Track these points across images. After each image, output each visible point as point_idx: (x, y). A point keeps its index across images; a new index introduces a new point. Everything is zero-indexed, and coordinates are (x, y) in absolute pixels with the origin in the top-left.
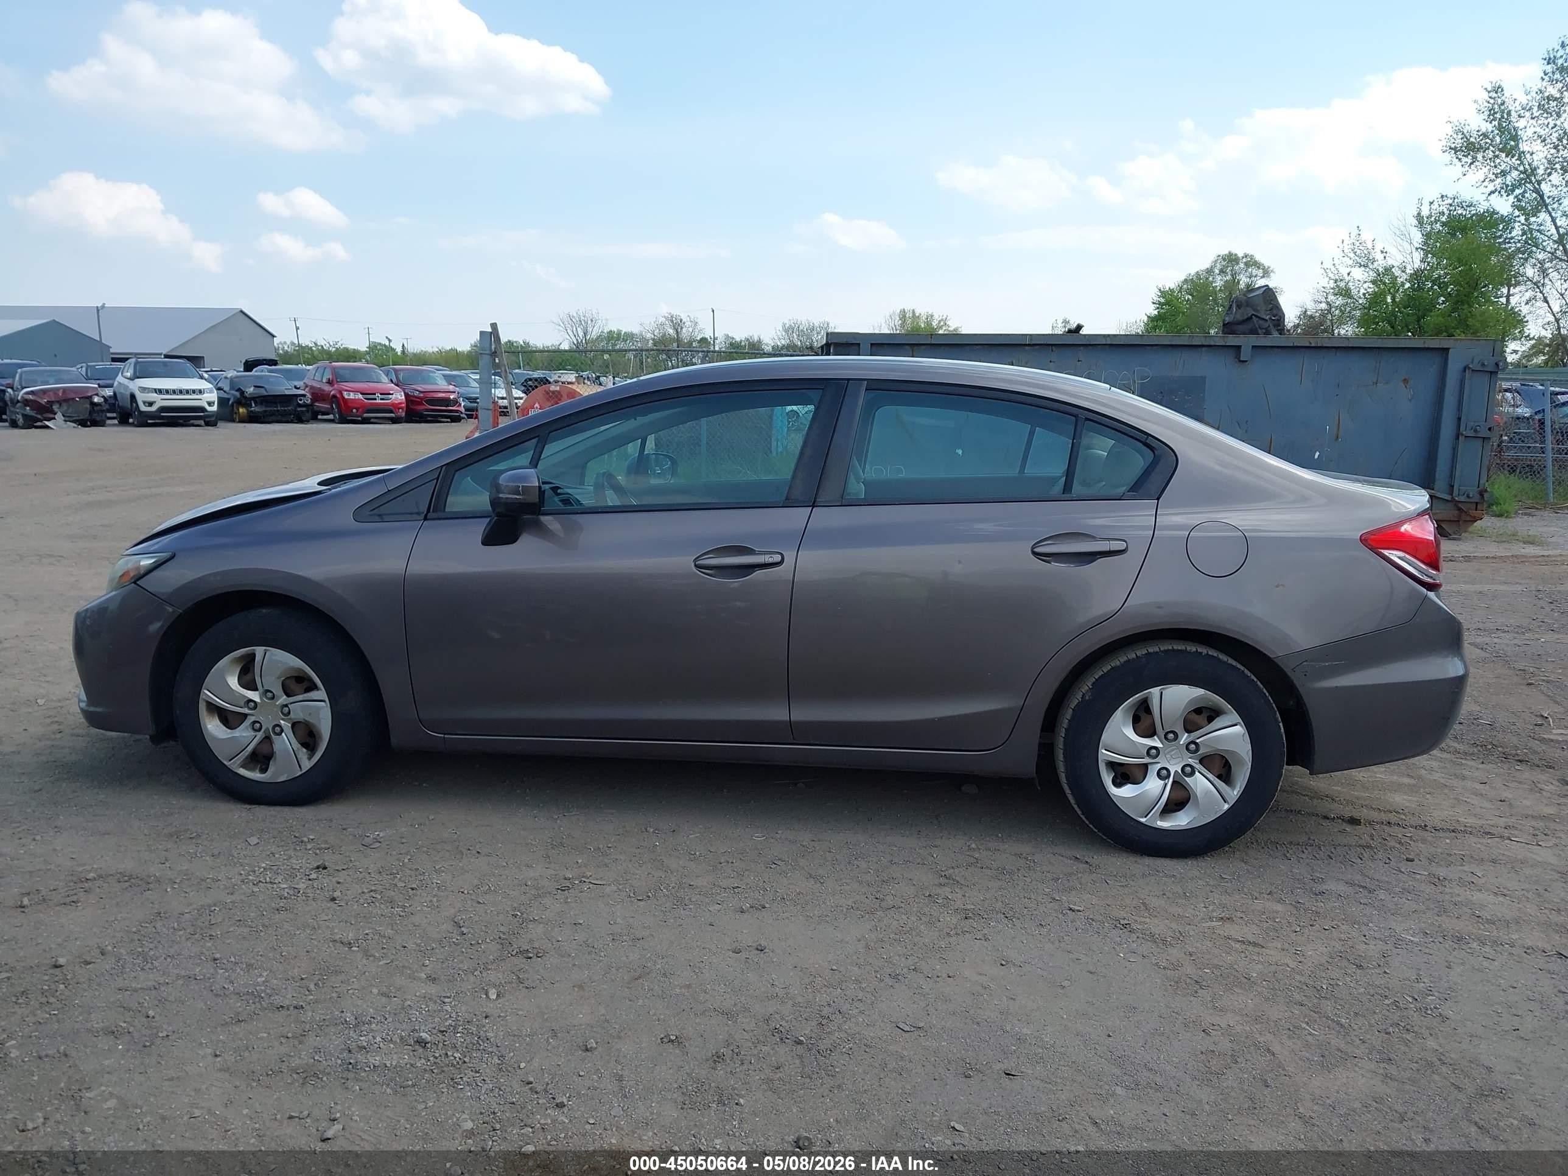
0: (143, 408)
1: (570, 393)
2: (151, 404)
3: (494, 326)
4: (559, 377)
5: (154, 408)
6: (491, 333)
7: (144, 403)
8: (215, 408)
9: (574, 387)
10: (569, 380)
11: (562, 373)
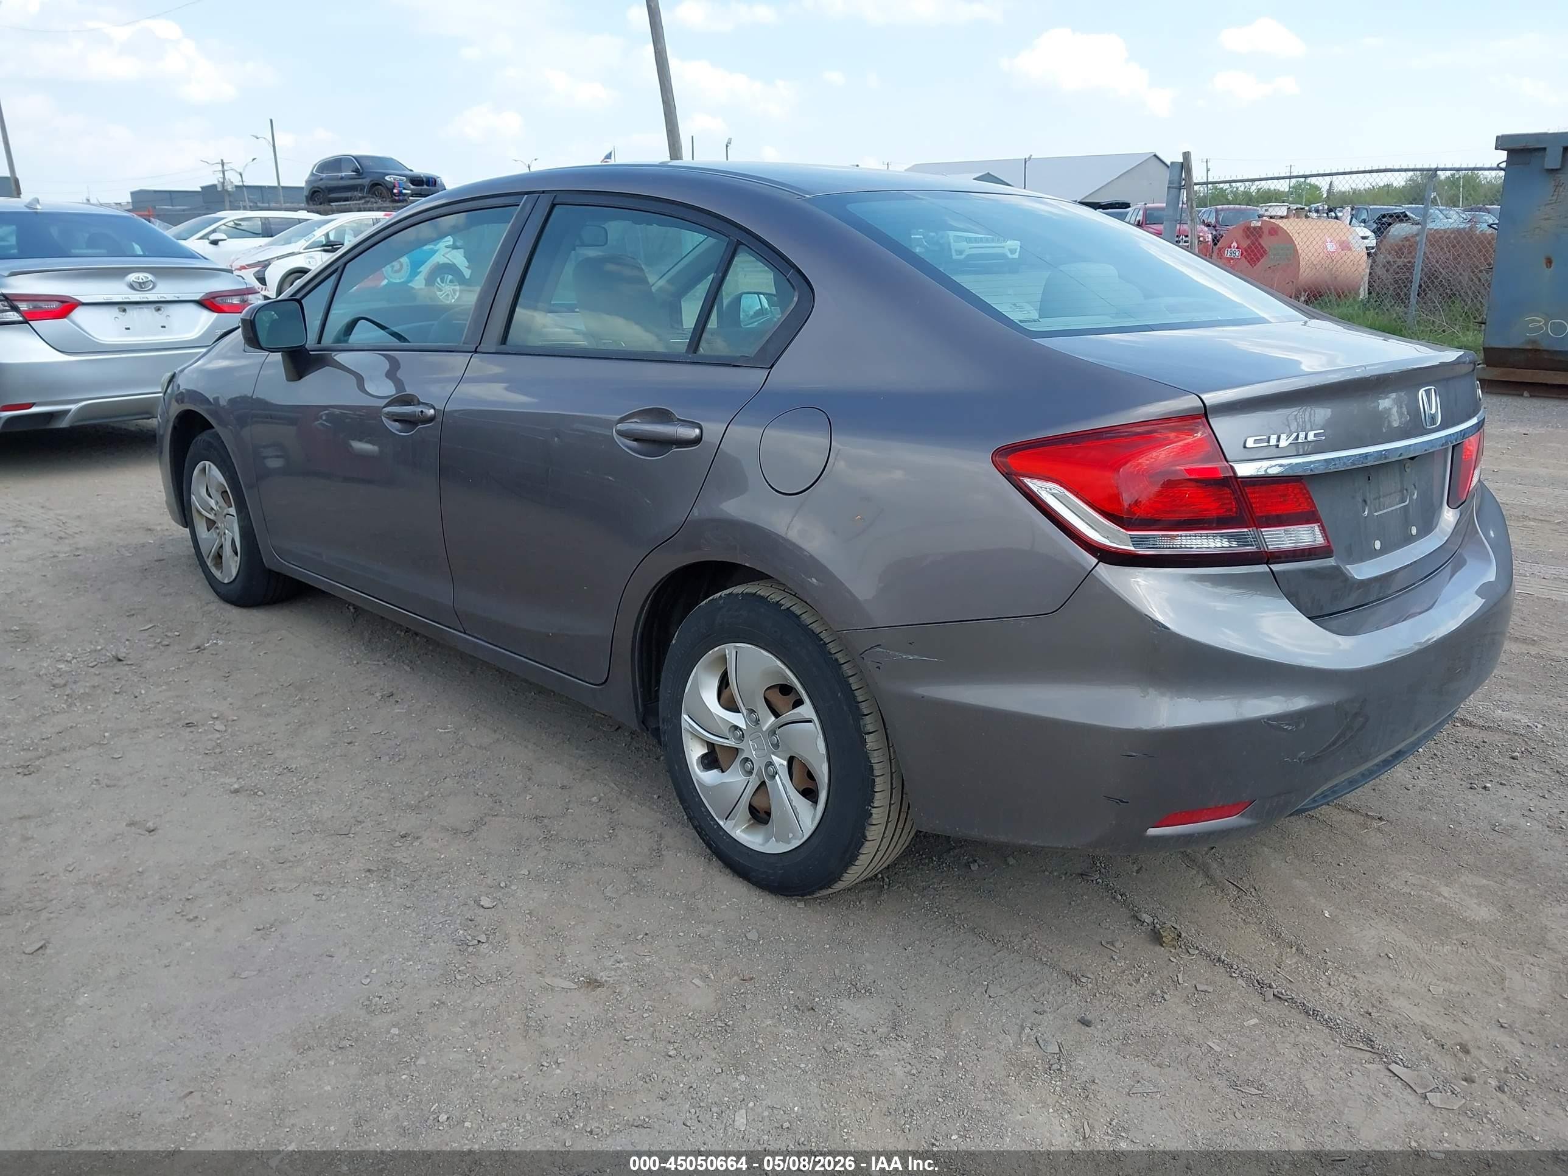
0: (955, 257)
1: (1273, 228)
2: (960, 252)
3: (1187, 155)
4: (1266, 210)
5: (963, 257)
6: (1182, 163)
7: (956, 251)
8: (1016, 256)
9: (1281, 223)
10: (1280, 214)
11: (1270, 206)
